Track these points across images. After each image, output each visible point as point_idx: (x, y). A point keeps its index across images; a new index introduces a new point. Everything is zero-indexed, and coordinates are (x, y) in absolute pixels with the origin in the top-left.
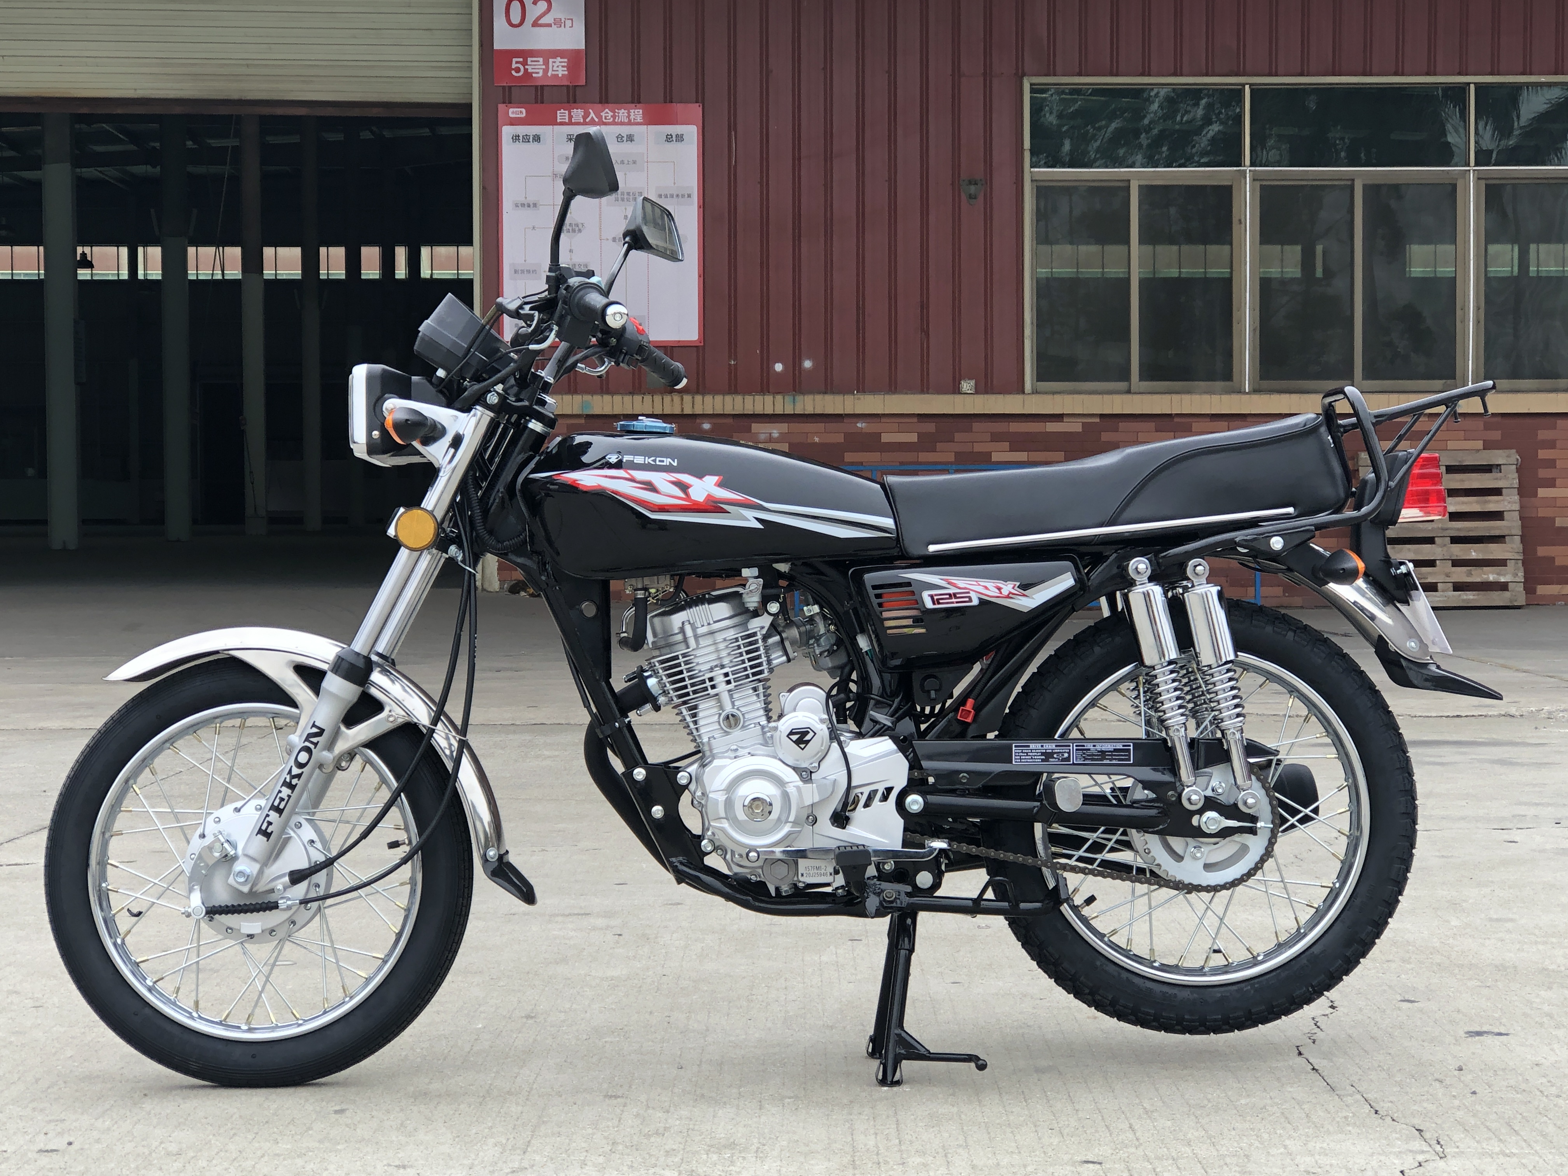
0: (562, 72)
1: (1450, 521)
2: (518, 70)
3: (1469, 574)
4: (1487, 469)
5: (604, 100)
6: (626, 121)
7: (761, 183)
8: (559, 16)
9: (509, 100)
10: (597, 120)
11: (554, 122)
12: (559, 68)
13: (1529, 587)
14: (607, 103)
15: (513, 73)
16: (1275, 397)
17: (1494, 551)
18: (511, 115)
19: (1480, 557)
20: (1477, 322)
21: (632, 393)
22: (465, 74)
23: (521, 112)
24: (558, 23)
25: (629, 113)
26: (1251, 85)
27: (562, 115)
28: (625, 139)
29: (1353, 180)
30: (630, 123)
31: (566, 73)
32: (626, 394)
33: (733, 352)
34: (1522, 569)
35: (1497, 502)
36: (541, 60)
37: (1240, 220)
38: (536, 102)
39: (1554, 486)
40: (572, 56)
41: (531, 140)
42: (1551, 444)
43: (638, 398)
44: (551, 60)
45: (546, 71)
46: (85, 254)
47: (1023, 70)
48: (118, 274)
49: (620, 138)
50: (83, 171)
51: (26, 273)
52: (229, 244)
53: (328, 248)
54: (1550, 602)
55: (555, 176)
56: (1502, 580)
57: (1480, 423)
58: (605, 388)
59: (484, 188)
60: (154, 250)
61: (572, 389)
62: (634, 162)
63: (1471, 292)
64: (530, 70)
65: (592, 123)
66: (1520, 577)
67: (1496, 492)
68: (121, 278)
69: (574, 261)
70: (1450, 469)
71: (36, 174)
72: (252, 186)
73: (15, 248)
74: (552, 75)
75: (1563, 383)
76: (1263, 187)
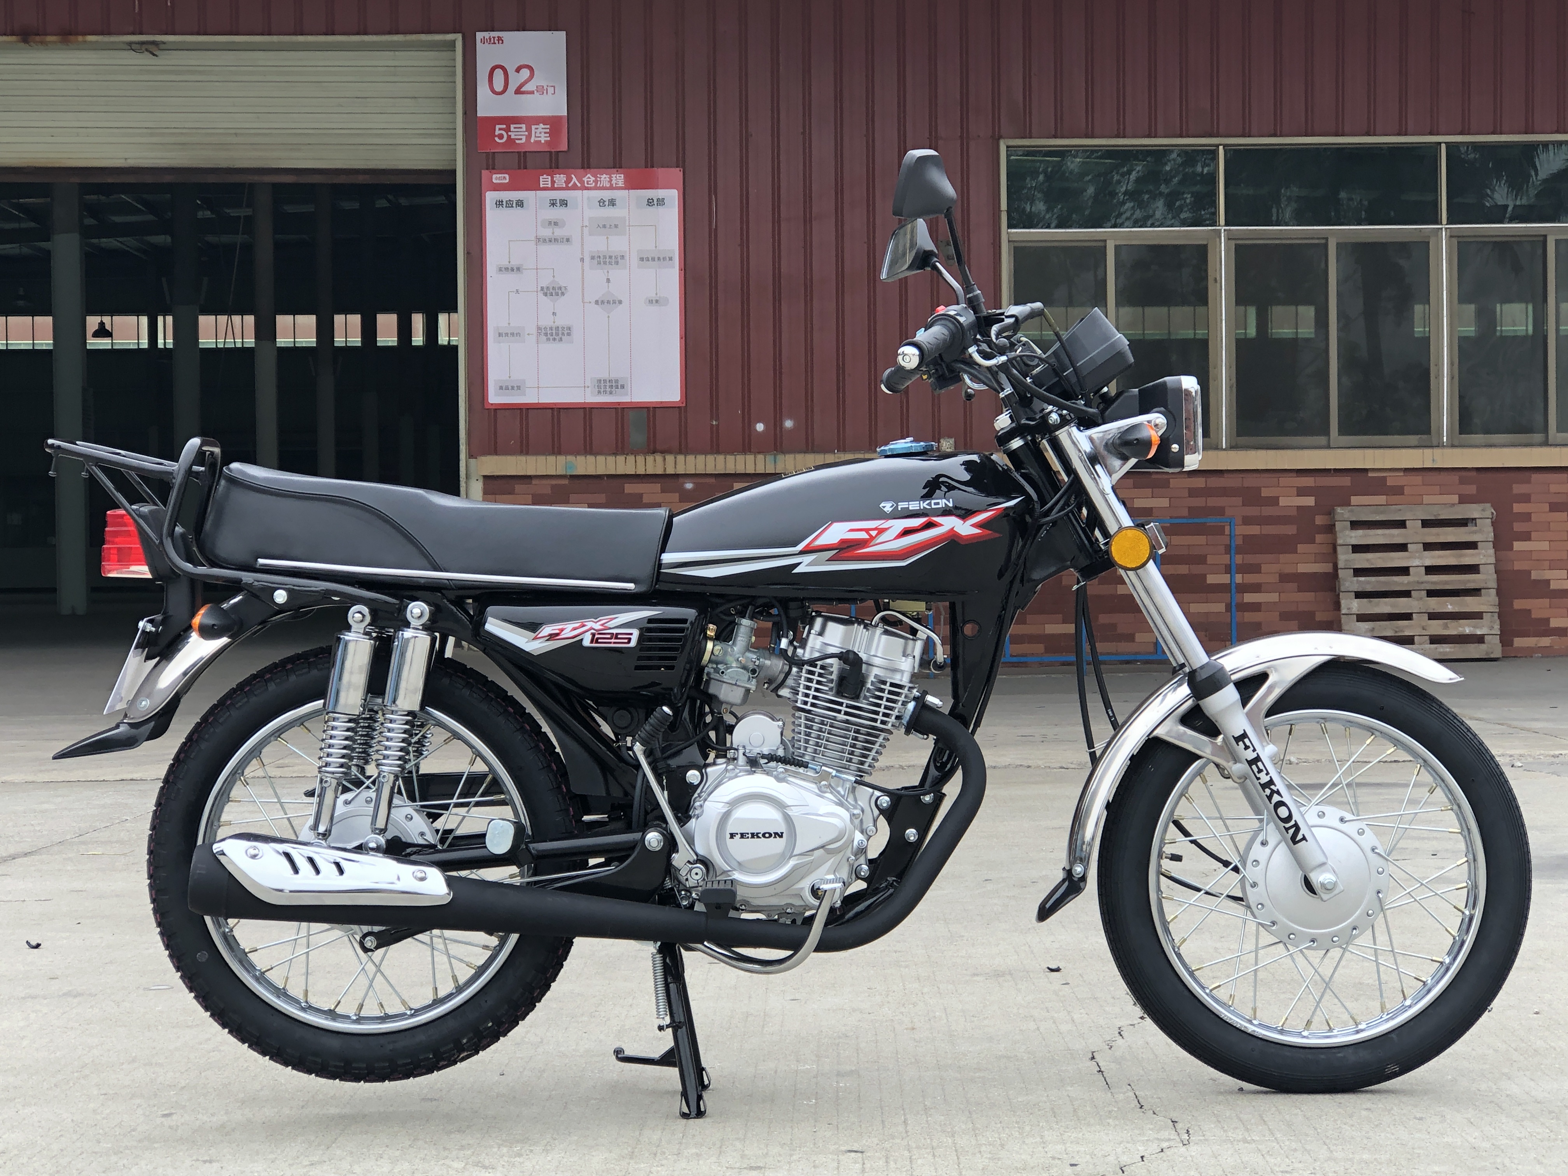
0: (544, 138)
1: (1426, 574)
2: (501, 137)
3: (1446, 627)
4: (1463, 523)
5: (586, 165)
6: (608, 185)
7: (741, 245)
8: (544, 84)
9: (492, 167)
10: (579, 185)
11: (536, 187)
12: (541, 135)
13: (1506, 639)
14: (589, 167)
15: (497, 139)
16: (1252, 453)
17: (1470, 604)
18: (494, 181)
19: (1457, 610)
20: (1452, 378)
21: (615, 454)
22: (450, 141)
23: (504, 178)
24: (541, 90)
25: (610, 178)
26: (1225, 146)
27: (545, 180)
28: (607, 203)
29: (1327, 239)
30: (611, 188)
31: (548, 139)
32: (610, 455)
33: (714, 410)
34: (1498, 622)
35: (1473, 555)
36: (524, 126)
37: (1216, 280)
38: (519, 168)
39: (1529, 539)
40: (553, 122)
41: (514, 205)
42: (1526, 498)
43: (621, 459)
44: (533, 127)
45: (529, 137)
46: (102, 324)
47: (999, 132)
48: (138, 343)
49: (602, 203)
50: (95, 241)
51: (45, 343)
52: (242, 312)
53: (344, 316)
54: (1527, 654)
55: (539, 240)
56: (1479, 633)
57: (1455, 478)
58: (588, 449)
59: (468, 253)
60: (169, 319)
61: (556, 450)
62: (616, 226)
63: (1445, 349)
64: (513, 137)
65: (575, 187)
66: (1496, 630)
67: (1472, 545)
68: (141, 347)
69: (557, 324)
70: (1426, 524)
71: (43, 245)
72: (265, 254)
73: (35, 318)
74: (536, 142)
75: (1538, 437)
76: (1237, 247)
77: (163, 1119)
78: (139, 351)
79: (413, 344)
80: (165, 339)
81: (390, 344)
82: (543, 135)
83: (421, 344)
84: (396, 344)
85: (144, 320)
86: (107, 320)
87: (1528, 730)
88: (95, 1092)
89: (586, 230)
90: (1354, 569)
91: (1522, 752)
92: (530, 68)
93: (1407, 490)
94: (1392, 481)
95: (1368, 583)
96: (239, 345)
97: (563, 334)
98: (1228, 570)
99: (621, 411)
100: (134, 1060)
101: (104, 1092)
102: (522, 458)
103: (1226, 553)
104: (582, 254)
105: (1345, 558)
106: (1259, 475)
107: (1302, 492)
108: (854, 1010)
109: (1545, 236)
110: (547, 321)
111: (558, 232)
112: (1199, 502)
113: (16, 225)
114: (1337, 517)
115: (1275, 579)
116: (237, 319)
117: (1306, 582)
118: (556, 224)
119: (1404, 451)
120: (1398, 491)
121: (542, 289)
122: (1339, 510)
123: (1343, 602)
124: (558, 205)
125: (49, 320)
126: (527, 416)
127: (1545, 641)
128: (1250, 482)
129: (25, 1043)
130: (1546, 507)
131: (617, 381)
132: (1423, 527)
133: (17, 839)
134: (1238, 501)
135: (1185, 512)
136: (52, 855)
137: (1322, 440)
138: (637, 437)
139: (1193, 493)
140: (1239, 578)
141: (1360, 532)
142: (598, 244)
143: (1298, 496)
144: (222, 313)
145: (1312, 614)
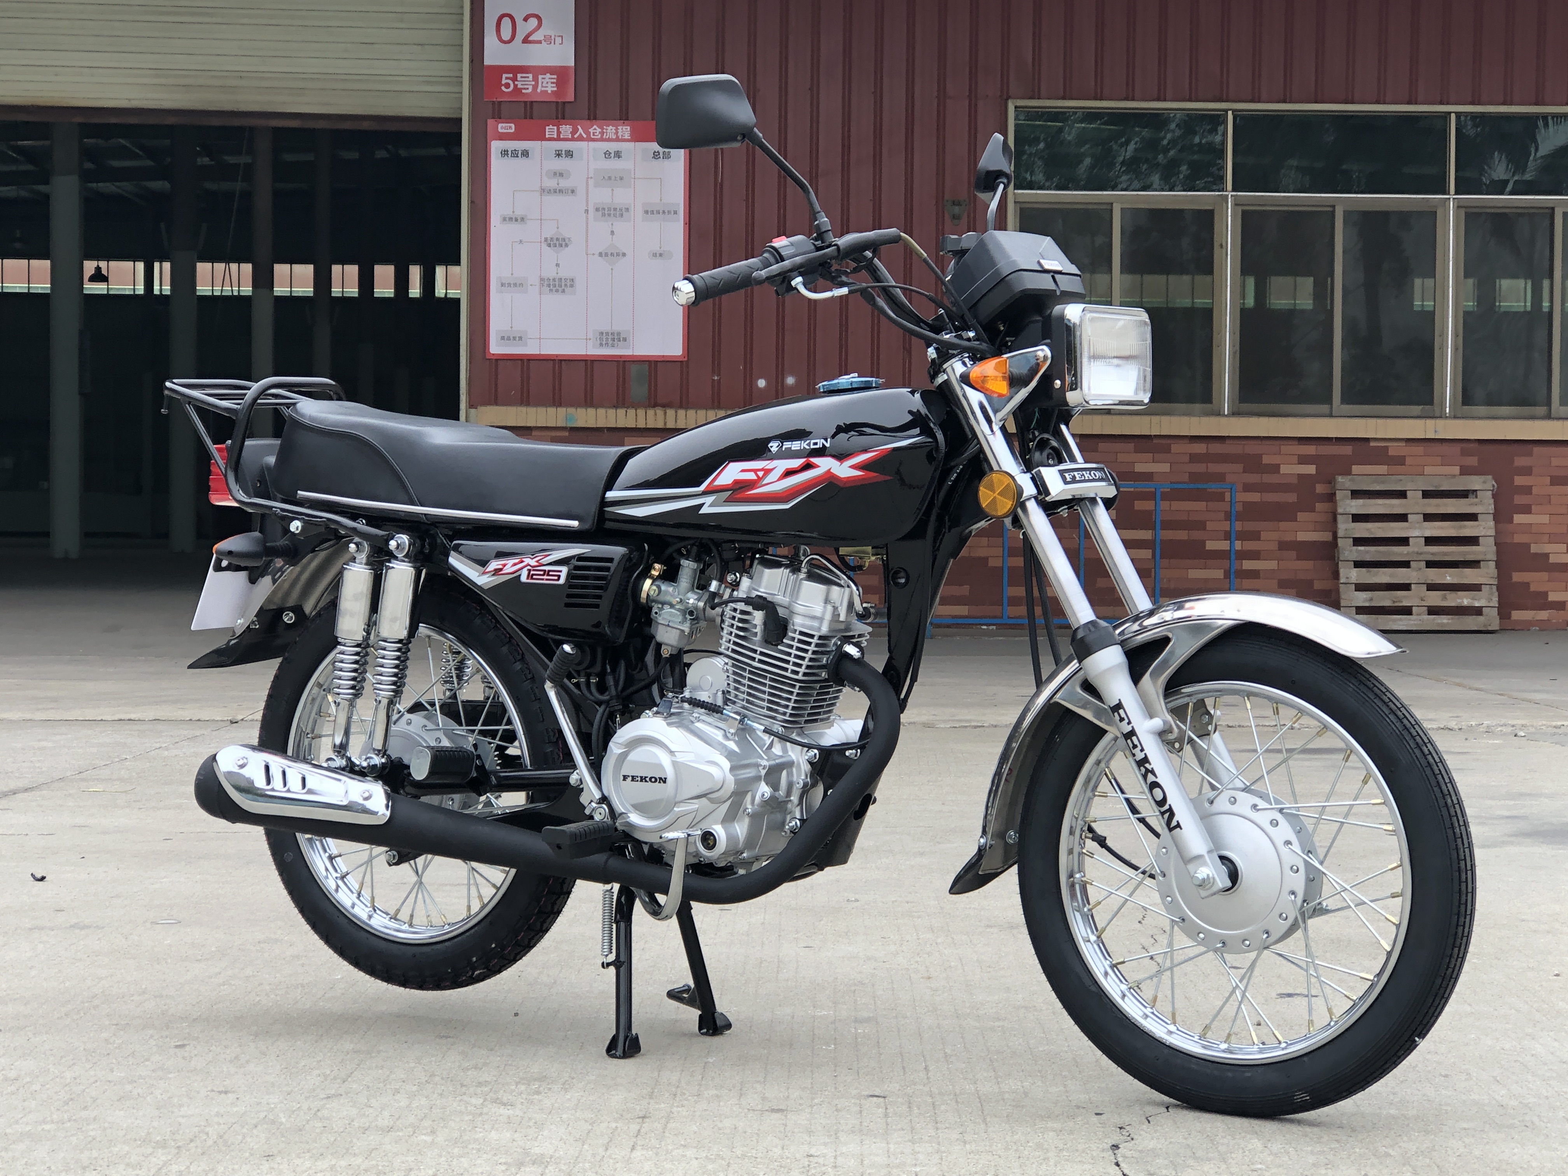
0: (551, 88)
1: (1426, 545)
2: (507, 86)
3: (1444, 598)
4: (1464, 494)
5: (593, 116)
6: (614, 137)
7: (747, 200)
8: (552, 34)
9: (498, 116)
10: (585, 136)
11: (542, 137)
12: (547, 85)
13: (1504, 611)
14: (595, 119)
15: (503, 88)
16: (1254, 420)
17: (1469, 576)
18: (500, 130)
19: (1455, 581)
20: (1455, 349)
21: (616, 407)
22: (456, 89)
23: (510, 127)
24: (548, 39)
25: (617, 129)
26: (1234, 111)
27: (551, 130)
28: (612, 155)
29: (1334, 207)
30: (618, 140)
31: (555, 89)
32: (610, 407)
33: (716, 368)
34: (1497, 594)
35: (1472, 527)
36: (531, 76)
37: (1221, 246)
38: (525, 118)
39: (1530, 513)
40: (560, 72)
41: (520, 155)
42: (1527, 471)
43: (621, 412)
44: (540, 77)
45: (535, 87)
46: (98, 269)
47: (1008, 93)
48: (134, 289)
49: (607, 154)
50: (94, 185)
51: (42, 286)
52: (239, 260)
53: (341, 266)
54: (1524, 627)
55: (543, 191)
56: (1477, 605)
57: (1457, 449)
58: (589, 401)
59: (472, 202)
60: (167, 266)
61: (557, 401)
62: (621, 179)
63: (1450, 319)
64: (520, 86)
65: (581, 139)
66: (1495, 602)
67: (1472, 517)
68: (137, 293)
69: (561, 275)
70: (1426, 494)
71: (42, 188)
72: (263, 202)
73: (31, 261)
74: (542, 91)
75: (1541, 410)
76: (1244, 213)
77: (177, 1050)
78: (134, 297)
79: (410, 296)
80: (161, 285)
81: (387, 296)
82: (550, 85)
83: (418, 296)
84: (392, 296)
85: (140, 266)
86: (103, 264)
87: (1530, 701)
88: (107, 1023)
89: (591, 182)
90: (1354, 538)
91: (1523, 722)
92: (539, 18)
93: (1408, 461)
94: (1394, 450)
95: (1367, 552)
96: (236, 293)
97: (566, 285)
98: (1227, 536)
99: (623, 364)
100: (144, 992)
101: (115, 1022)
102: (523, 409)
103: (1226, 520)
104: (587, 205)
105: (1346, 527)
106: (1260, 442)
107: (1304, 460)
108: (869, 959)
109: (1553, 209)
110: (550, 272)
111: (564, 183)
112: (1200, 468)
113: (14, 168)
114: (1338, 486)
115: (1274, 546)
116: (234, 266)
117: (1304, 550)
118: (561, 175)
119: (1406, 421)
120: (1400, 461)
121: (546, 240)
122: (1340, 479)
123: (1342, 572)
124: (564, 156)
125: (47, 263)
126: (528, 368)
127: (1543, 615)
128: (1252, 449)
129: (33, 973)
130: (1548, 480)
131: (619, 334)
132: (1423, 498)
133: (17, 775)
134: (1239, 467)
135: (1186, 478)
136: (53, 791)
137: (1325, 408)
138: (638, 390)
139: (1194, 458)
140: (1238, 545)
141: (1360, 502)
142: (601, 196)
143: (1300, 463)
144: (220, 260)
145: (1310, 583)
